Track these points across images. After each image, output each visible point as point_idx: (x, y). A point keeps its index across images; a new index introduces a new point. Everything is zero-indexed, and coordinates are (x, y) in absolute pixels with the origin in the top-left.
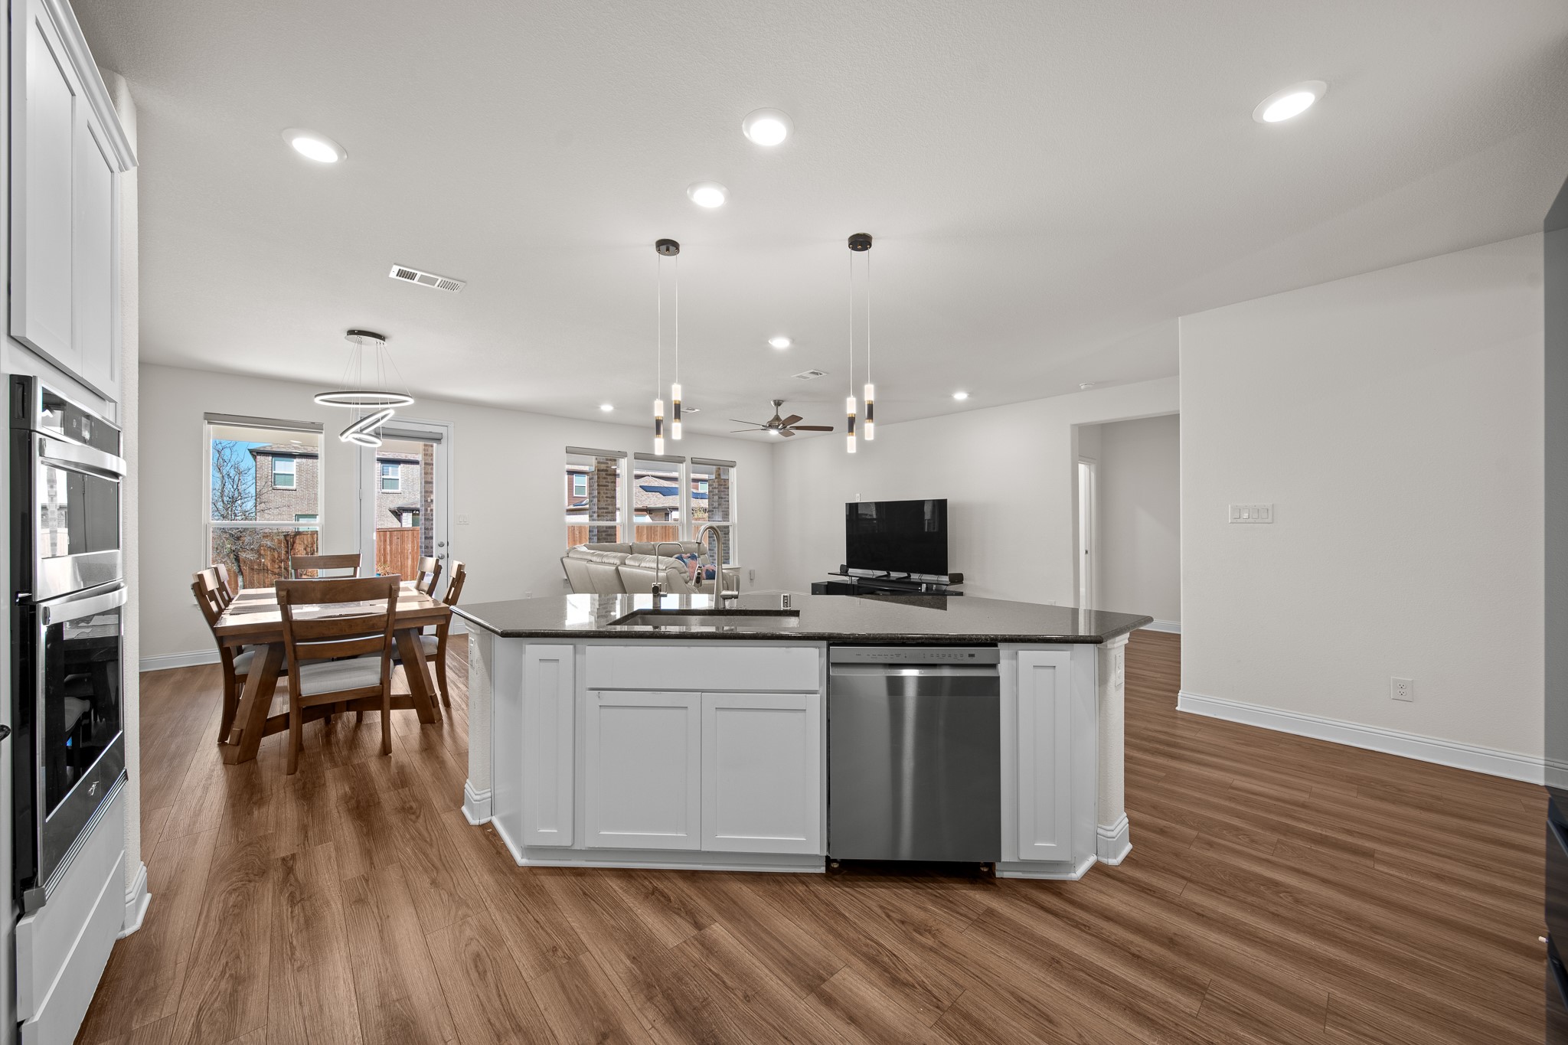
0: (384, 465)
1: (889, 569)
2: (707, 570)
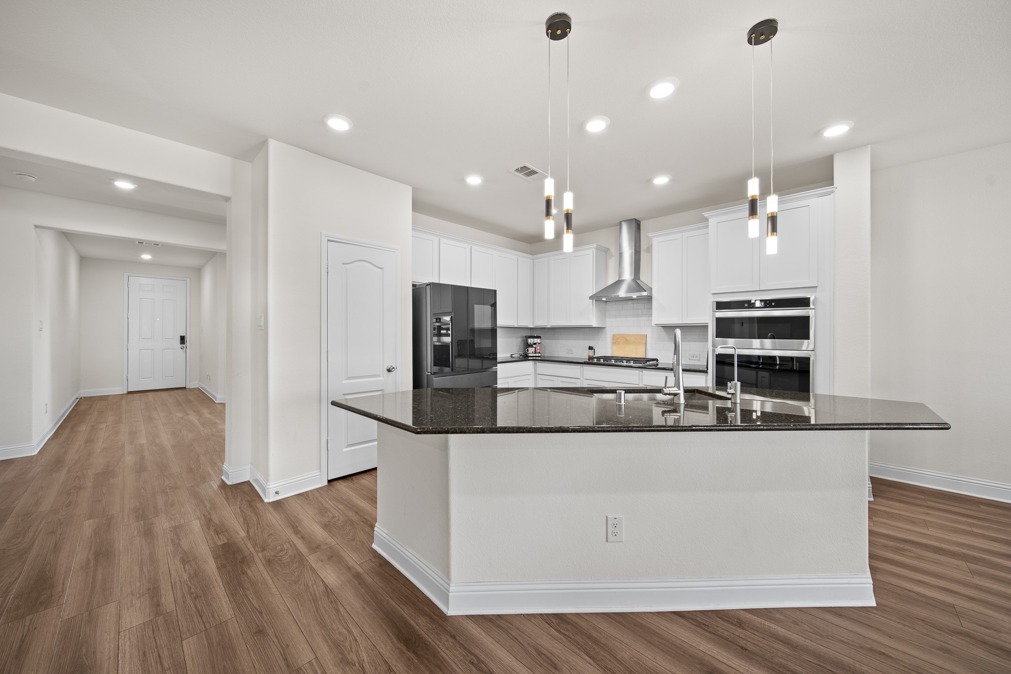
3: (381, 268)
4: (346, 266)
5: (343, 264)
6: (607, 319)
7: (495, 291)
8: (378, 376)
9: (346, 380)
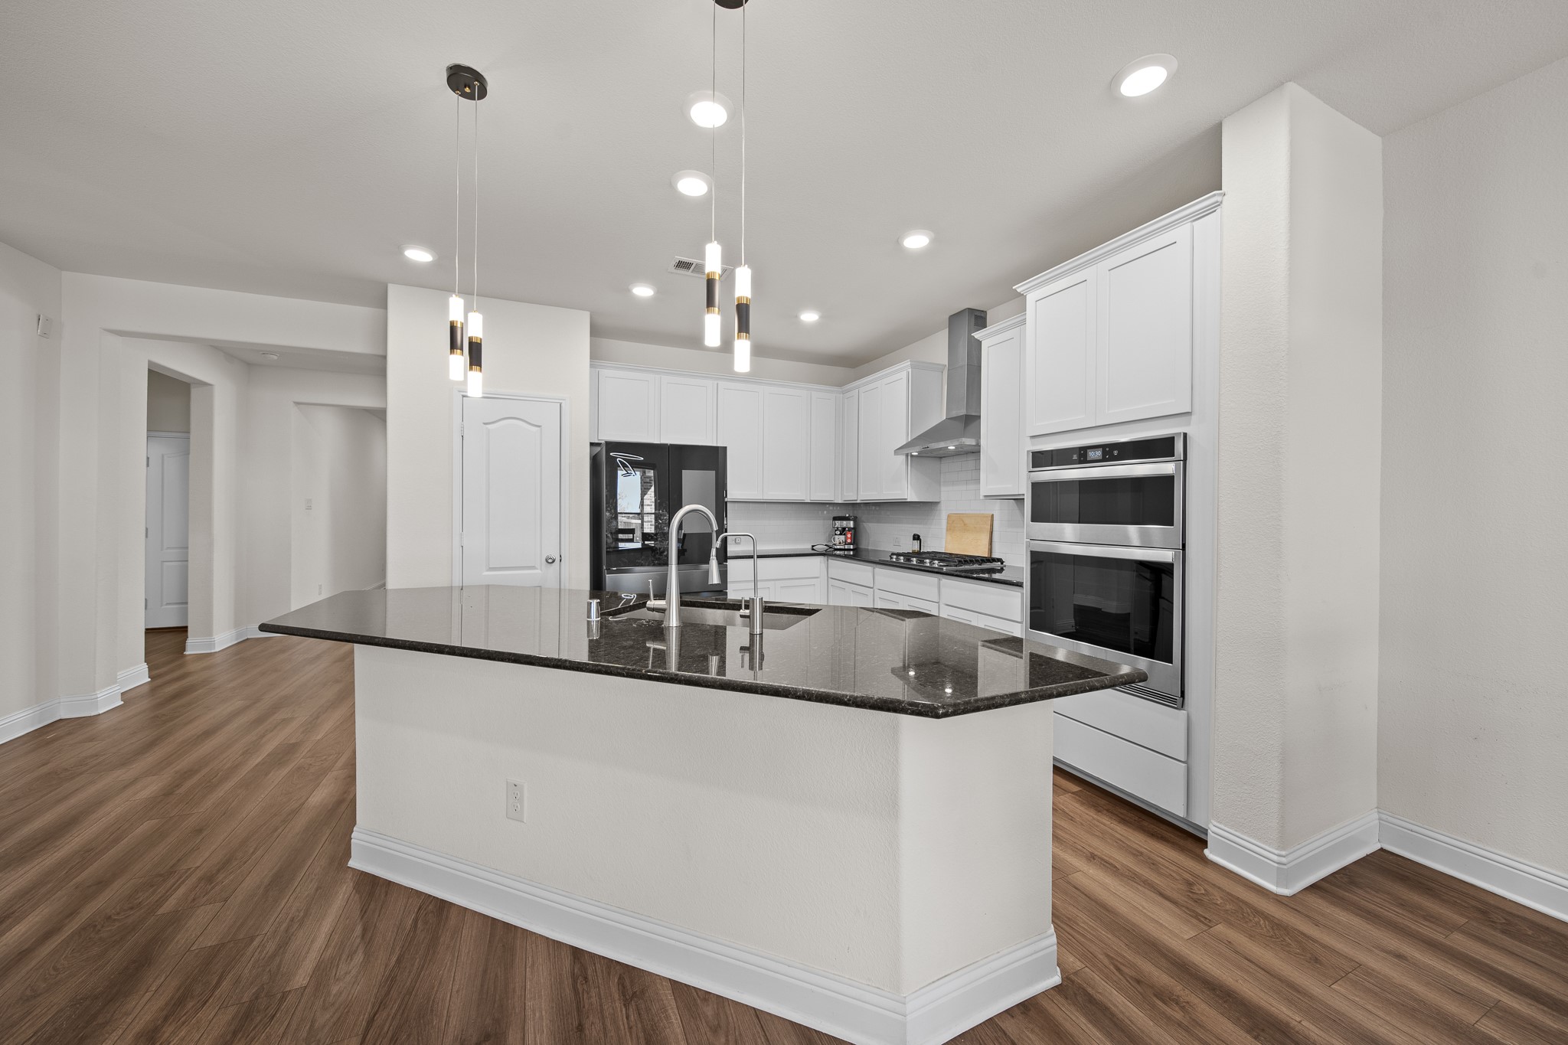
3: (539, 426)
4: (487, 426)
5: (485, 424)
6: (943, 489)
7: (726, 447)
8: (533, 568)
9: (487, 571)
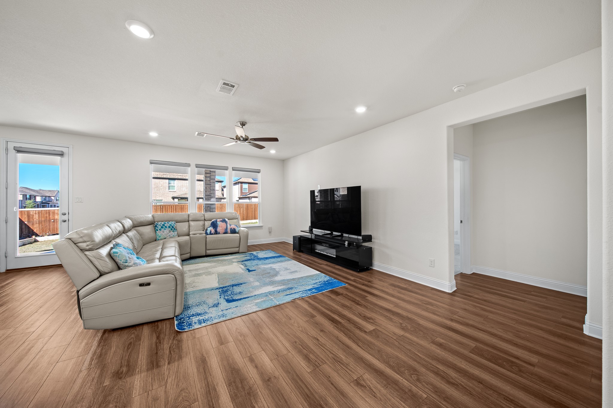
0: (170, 180)
1: (332, 230)
2: (231, 228)
